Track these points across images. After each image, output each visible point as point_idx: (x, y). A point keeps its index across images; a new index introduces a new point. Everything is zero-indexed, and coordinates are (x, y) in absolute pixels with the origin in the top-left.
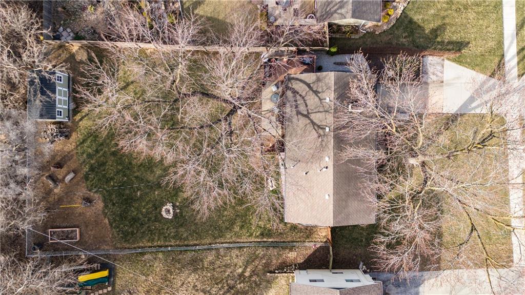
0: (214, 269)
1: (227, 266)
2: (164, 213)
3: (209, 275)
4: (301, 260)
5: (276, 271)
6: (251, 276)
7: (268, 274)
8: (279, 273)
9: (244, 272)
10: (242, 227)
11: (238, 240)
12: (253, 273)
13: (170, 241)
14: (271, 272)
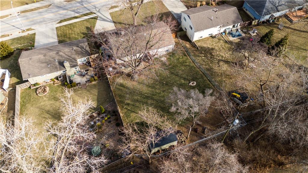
0: (208, 64)
1: (204, 61)
2: (195, 84)
3: (211, 64)
4: (188, 43)
5: (196, 47)
6: (203, 54)
7: (199, 49)
8: (196, 46)
9: (203, 56)
10: (186, 63)
11: (192, 61)
12: (201, 53)
13: (205, 79)
14: (198, 49)
